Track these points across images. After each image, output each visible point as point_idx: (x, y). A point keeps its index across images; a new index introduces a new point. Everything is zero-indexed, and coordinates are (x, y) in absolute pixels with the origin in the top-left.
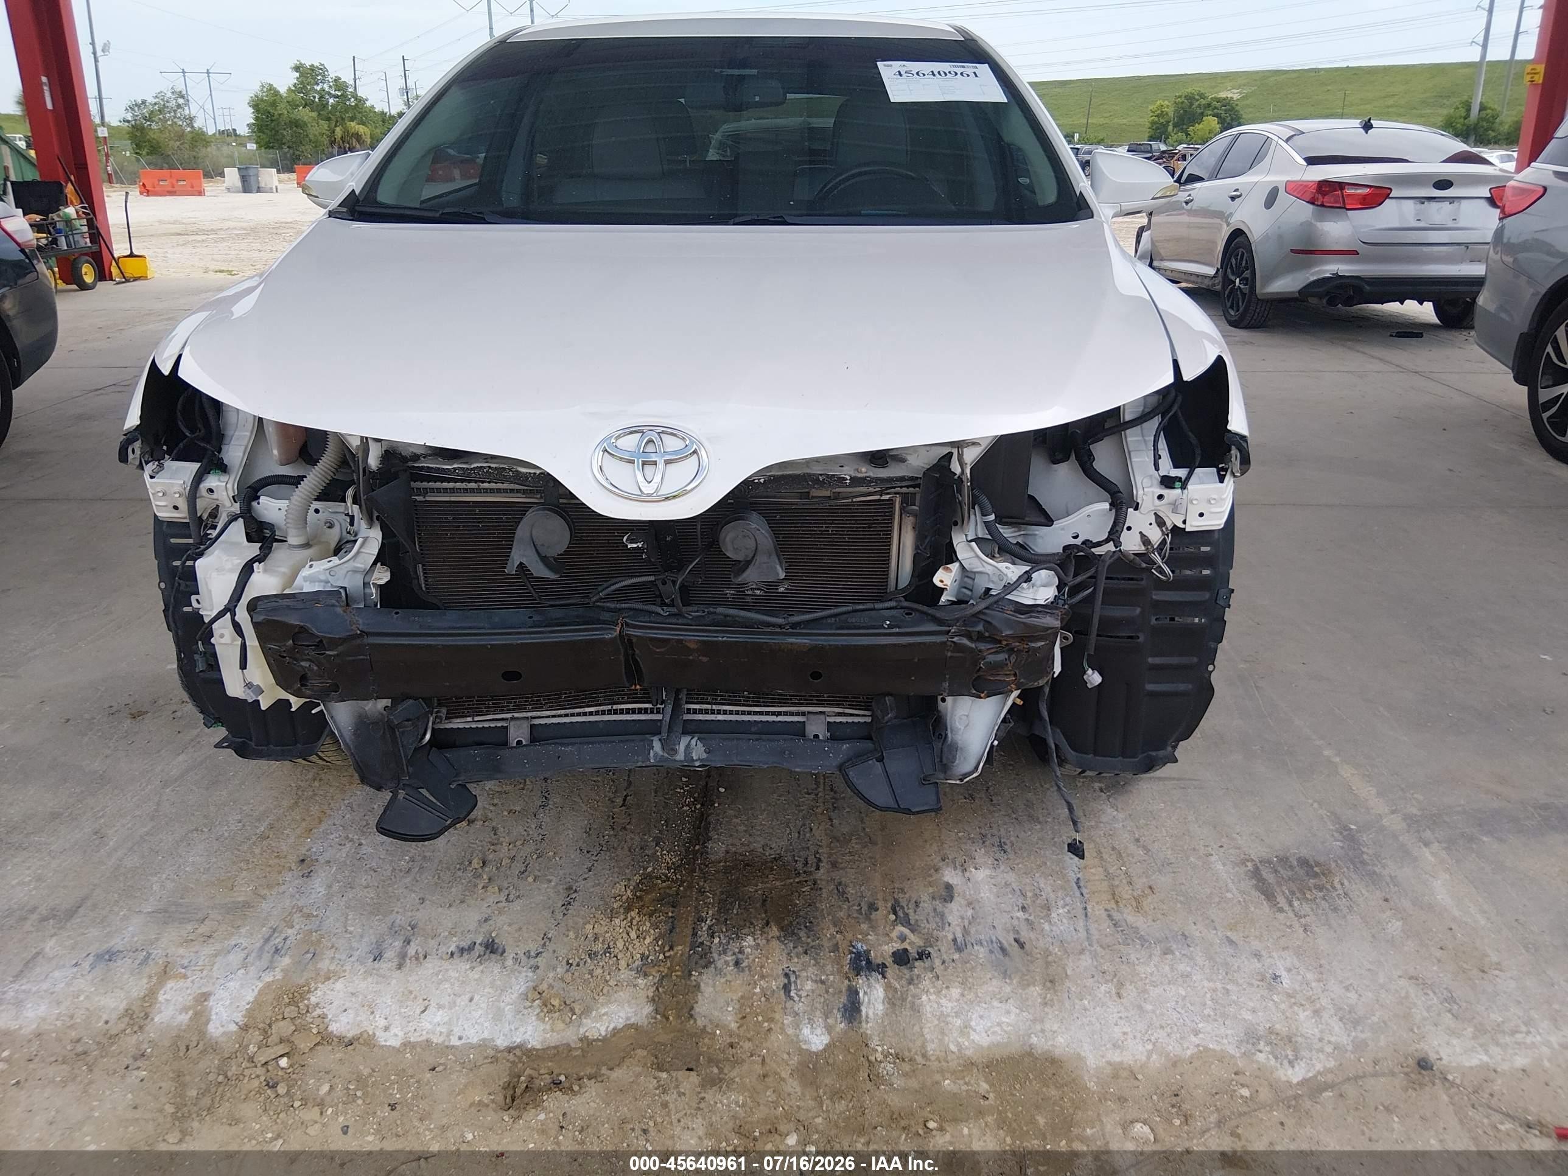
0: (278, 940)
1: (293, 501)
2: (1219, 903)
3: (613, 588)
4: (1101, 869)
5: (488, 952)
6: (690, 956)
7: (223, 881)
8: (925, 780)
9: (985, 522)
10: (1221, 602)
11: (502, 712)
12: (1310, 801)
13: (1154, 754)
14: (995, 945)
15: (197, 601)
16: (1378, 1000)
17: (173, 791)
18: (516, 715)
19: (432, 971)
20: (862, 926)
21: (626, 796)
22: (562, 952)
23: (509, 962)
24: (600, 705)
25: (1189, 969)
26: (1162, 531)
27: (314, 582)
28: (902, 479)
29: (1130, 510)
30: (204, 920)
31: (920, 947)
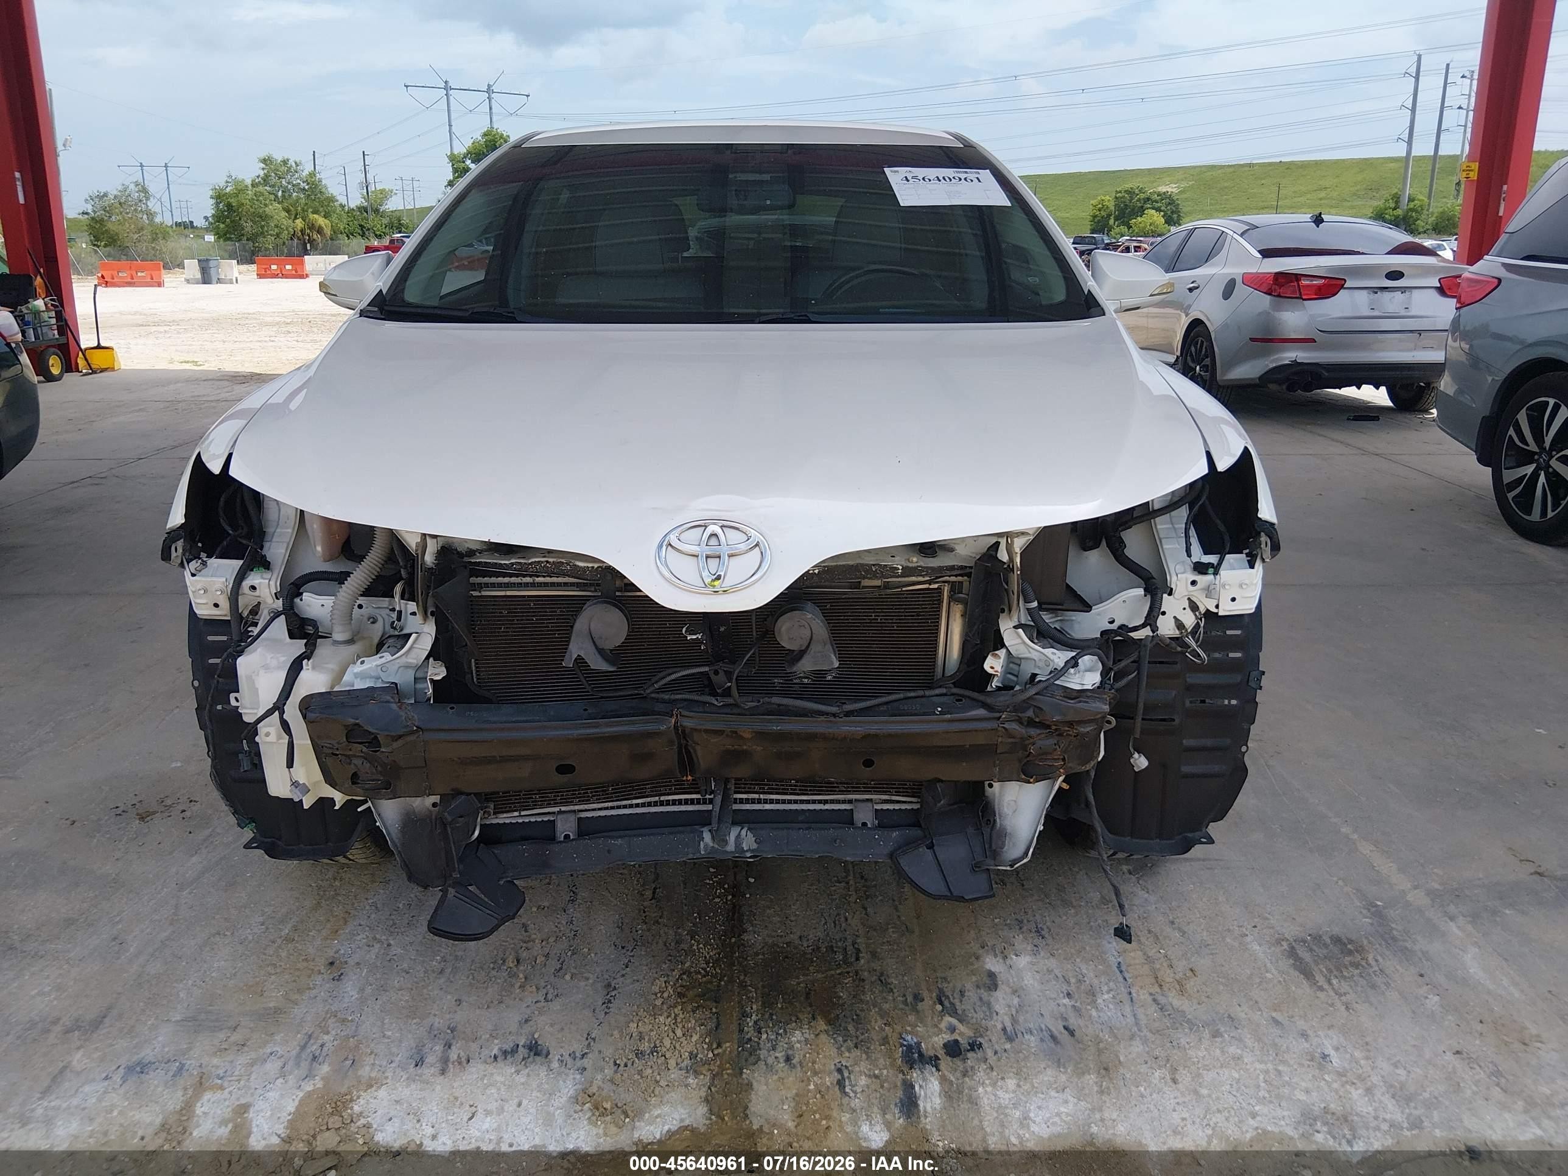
0: (315, 1047)
1: (340, 597)
2: (1260, 983)
3: (669, 679)
4: (1140, 953)
5: (532, 1054)
6: (739, 1053)
7: (252, 986)
8: (976, 867)
9: (1028, 609)
10: (1252, 684)
11: (549, 805)
12: (1335, 879)
13: (1190, 835)
14: (1045, 1033)
15: (237, 700)
16: (1426, 1077)
17: (190, 893)
18: (563, 809)
19: (475, 1076)
20: (910, 1017)
21: (655, 889)
22: (608, 1052)
23: (555, 1065)
24: (647, 797)
25: (1239, 1051)
26: (1196, 615)
27: (366, 678)
28: (952, 568)
29: (1165, 596)
30: (236, 1027)
31: (971, 1038)
